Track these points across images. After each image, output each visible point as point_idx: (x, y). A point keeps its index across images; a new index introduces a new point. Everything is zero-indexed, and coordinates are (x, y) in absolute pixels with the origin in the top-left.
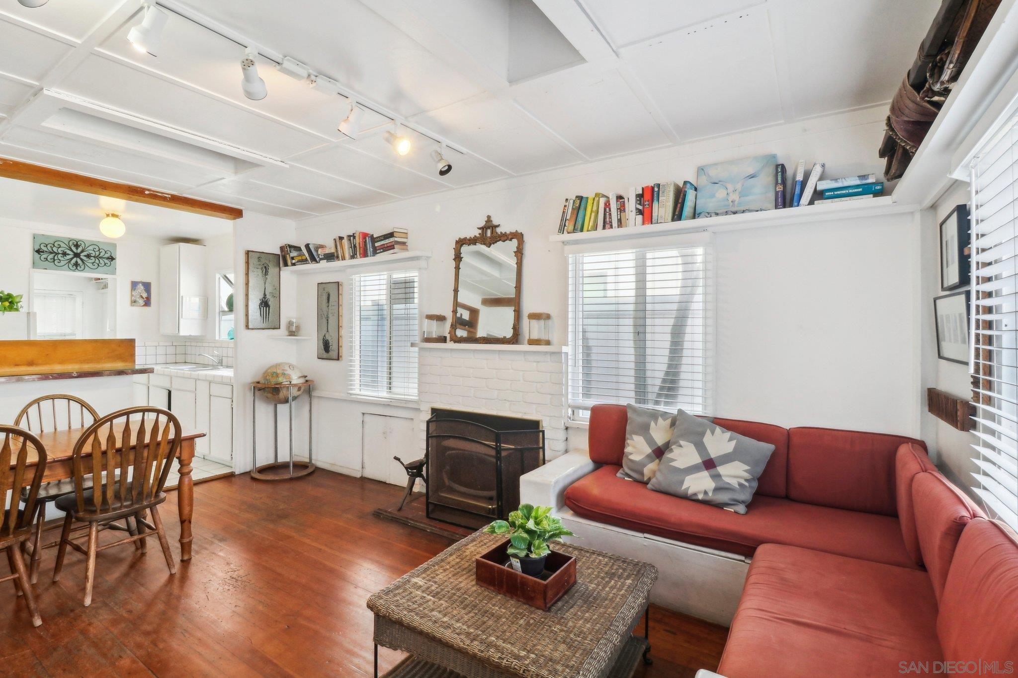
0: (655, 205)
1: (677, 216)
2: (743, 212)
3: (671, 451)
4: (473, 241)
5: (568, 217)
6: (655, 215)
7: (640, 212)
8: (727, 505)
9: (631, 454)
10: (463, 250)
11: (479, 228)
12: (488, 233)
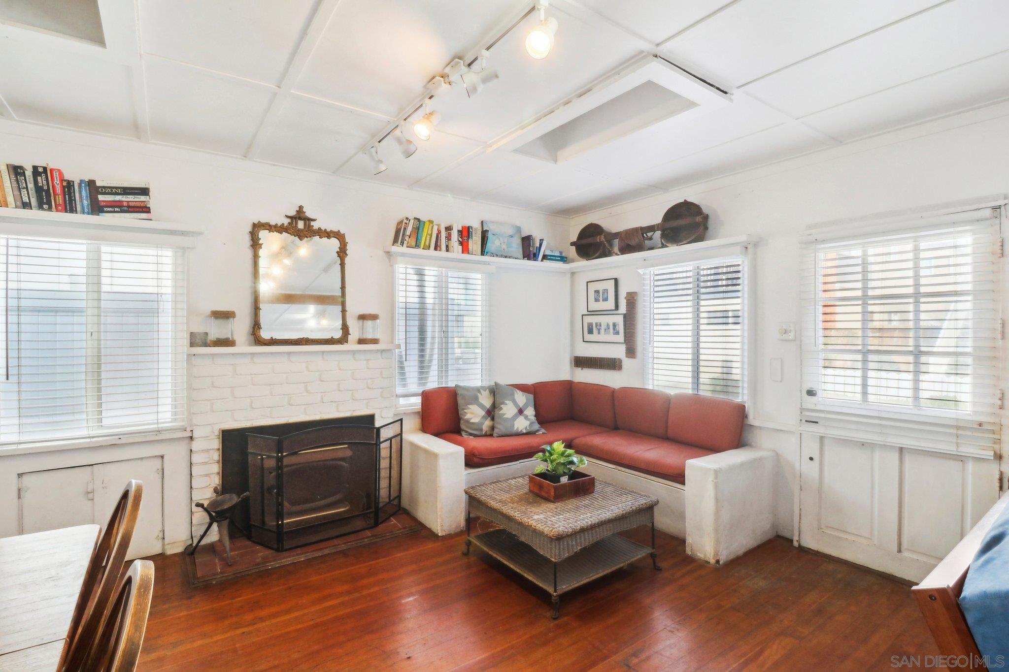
0: (470, 241)
1: (482, 252)
2: (510, 257)
4: (280, 229)
5: (408, 233)
6: (470, 247)
7: (461, 243)
8: (535, 431)
9: (471, 419)
10: (263, 234)
11: (287, 217)
12: (301, 225)
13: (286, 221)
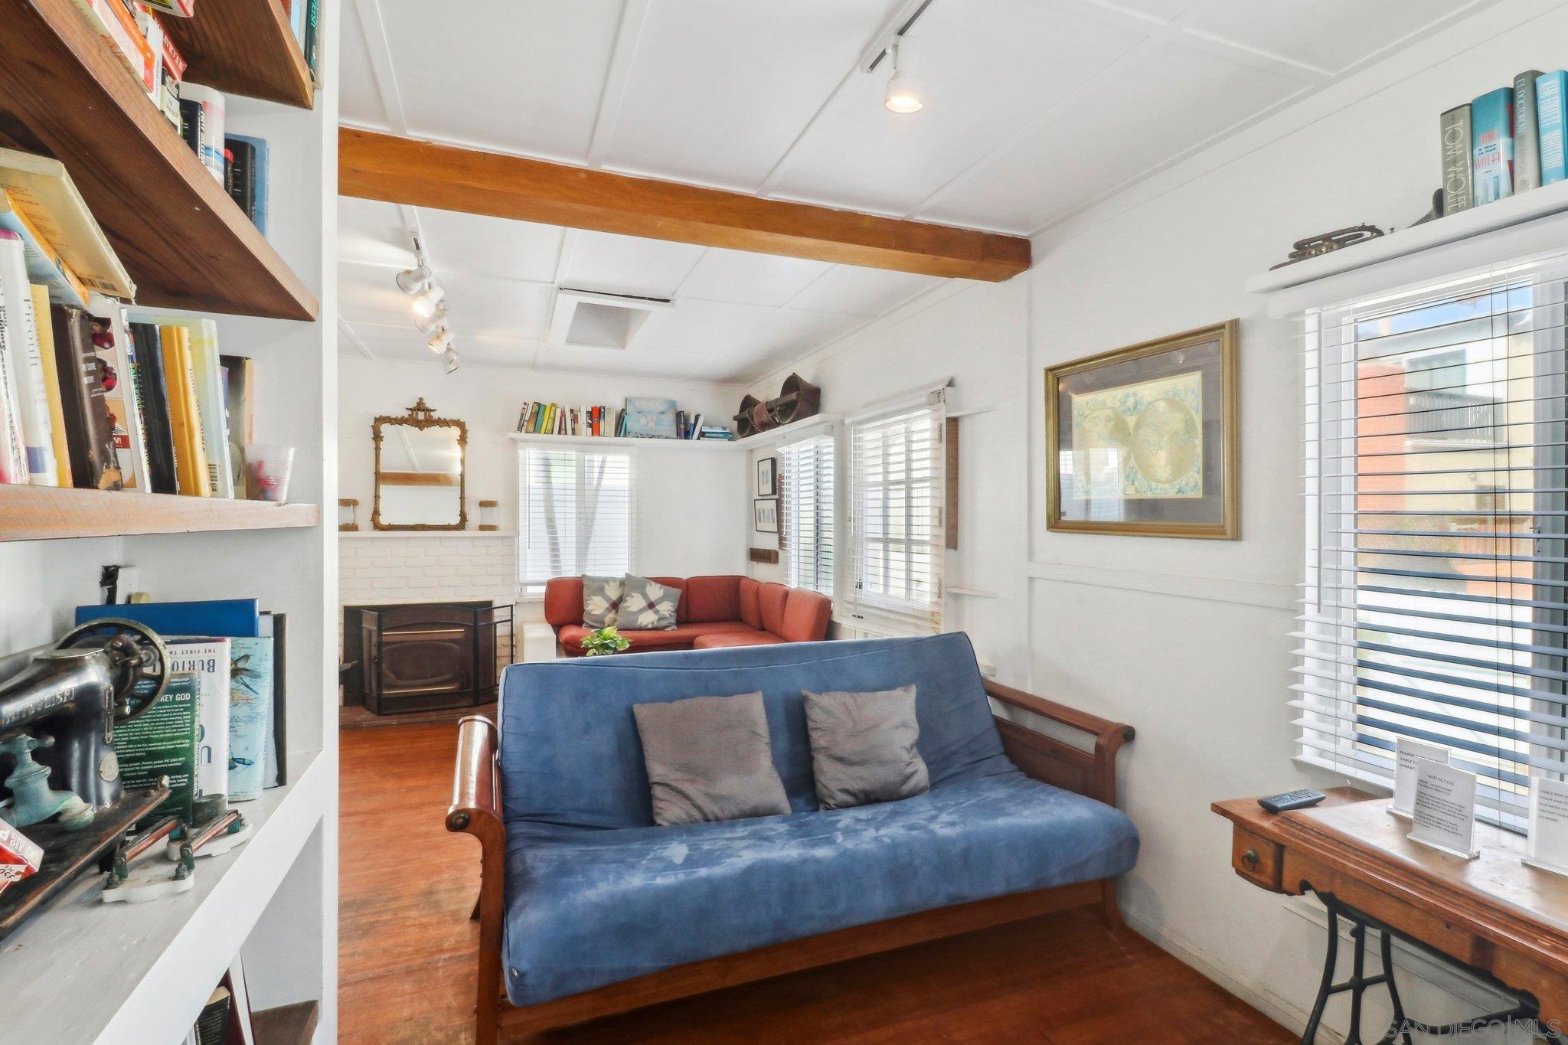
0: (602, 422)
1: (617, 433)
2: (661, 437)
3: (626, 601)
4: (401, 421)
5: (527, 419)
6: (602, 429)
7: (591, 425)
8: (667, 627)
9: (591, 610)
10: (385, 428)
11: (408, 409)
12: (421, 416)
13: (406, 414)
